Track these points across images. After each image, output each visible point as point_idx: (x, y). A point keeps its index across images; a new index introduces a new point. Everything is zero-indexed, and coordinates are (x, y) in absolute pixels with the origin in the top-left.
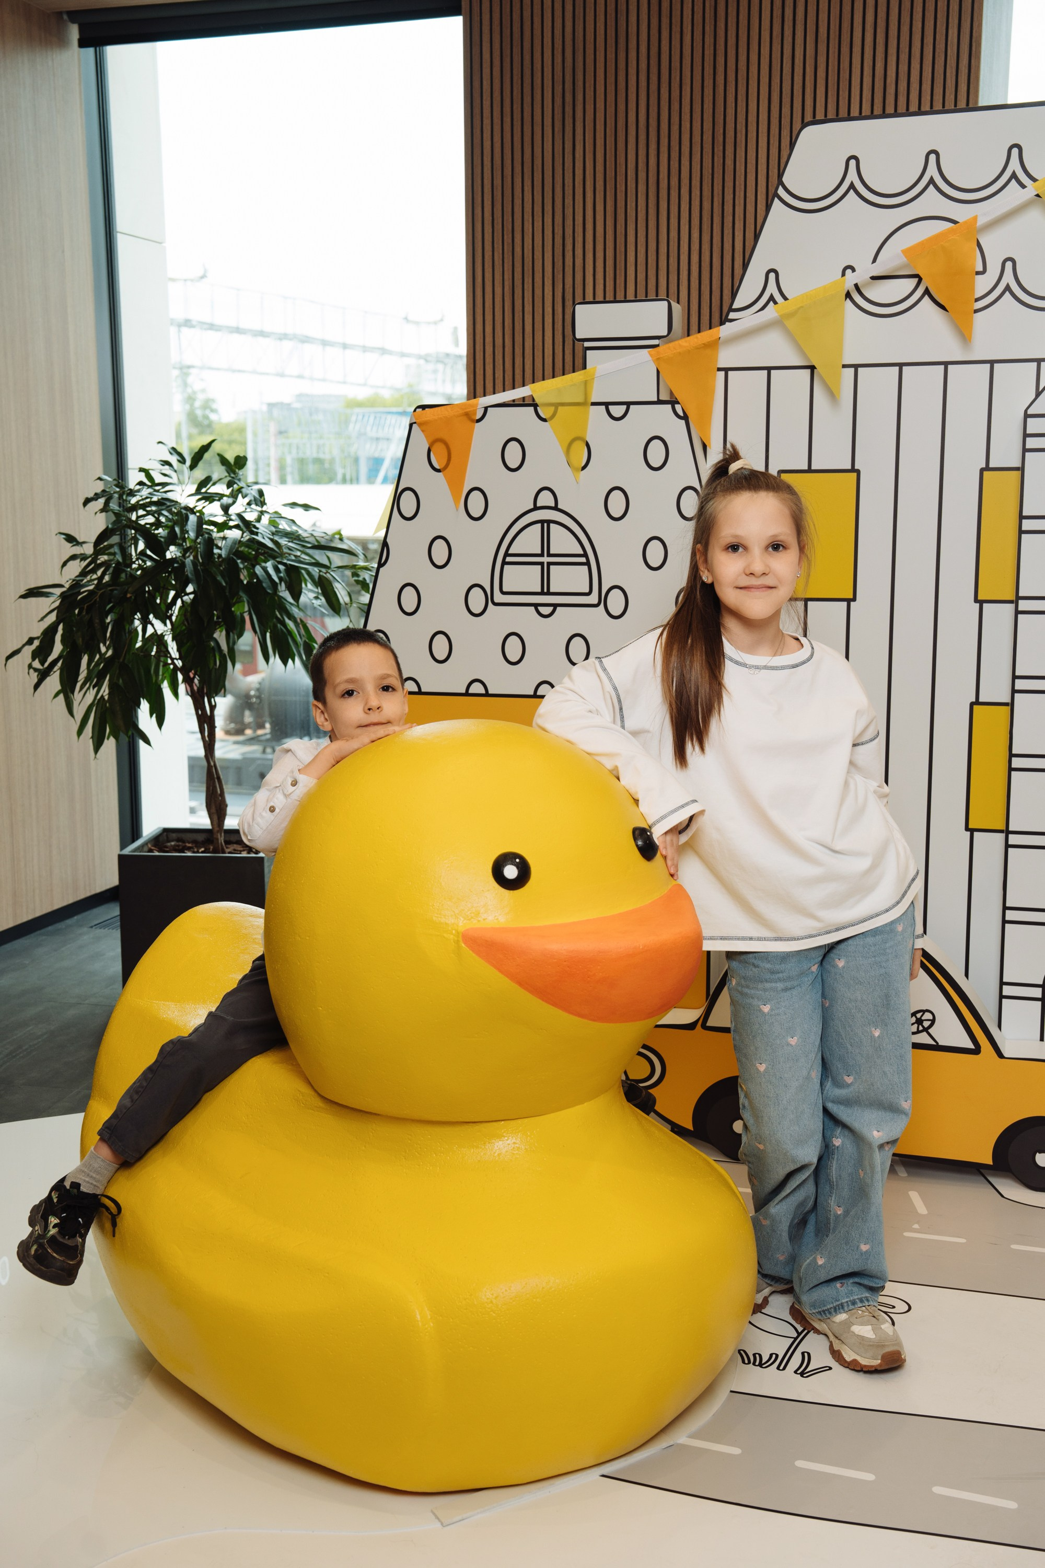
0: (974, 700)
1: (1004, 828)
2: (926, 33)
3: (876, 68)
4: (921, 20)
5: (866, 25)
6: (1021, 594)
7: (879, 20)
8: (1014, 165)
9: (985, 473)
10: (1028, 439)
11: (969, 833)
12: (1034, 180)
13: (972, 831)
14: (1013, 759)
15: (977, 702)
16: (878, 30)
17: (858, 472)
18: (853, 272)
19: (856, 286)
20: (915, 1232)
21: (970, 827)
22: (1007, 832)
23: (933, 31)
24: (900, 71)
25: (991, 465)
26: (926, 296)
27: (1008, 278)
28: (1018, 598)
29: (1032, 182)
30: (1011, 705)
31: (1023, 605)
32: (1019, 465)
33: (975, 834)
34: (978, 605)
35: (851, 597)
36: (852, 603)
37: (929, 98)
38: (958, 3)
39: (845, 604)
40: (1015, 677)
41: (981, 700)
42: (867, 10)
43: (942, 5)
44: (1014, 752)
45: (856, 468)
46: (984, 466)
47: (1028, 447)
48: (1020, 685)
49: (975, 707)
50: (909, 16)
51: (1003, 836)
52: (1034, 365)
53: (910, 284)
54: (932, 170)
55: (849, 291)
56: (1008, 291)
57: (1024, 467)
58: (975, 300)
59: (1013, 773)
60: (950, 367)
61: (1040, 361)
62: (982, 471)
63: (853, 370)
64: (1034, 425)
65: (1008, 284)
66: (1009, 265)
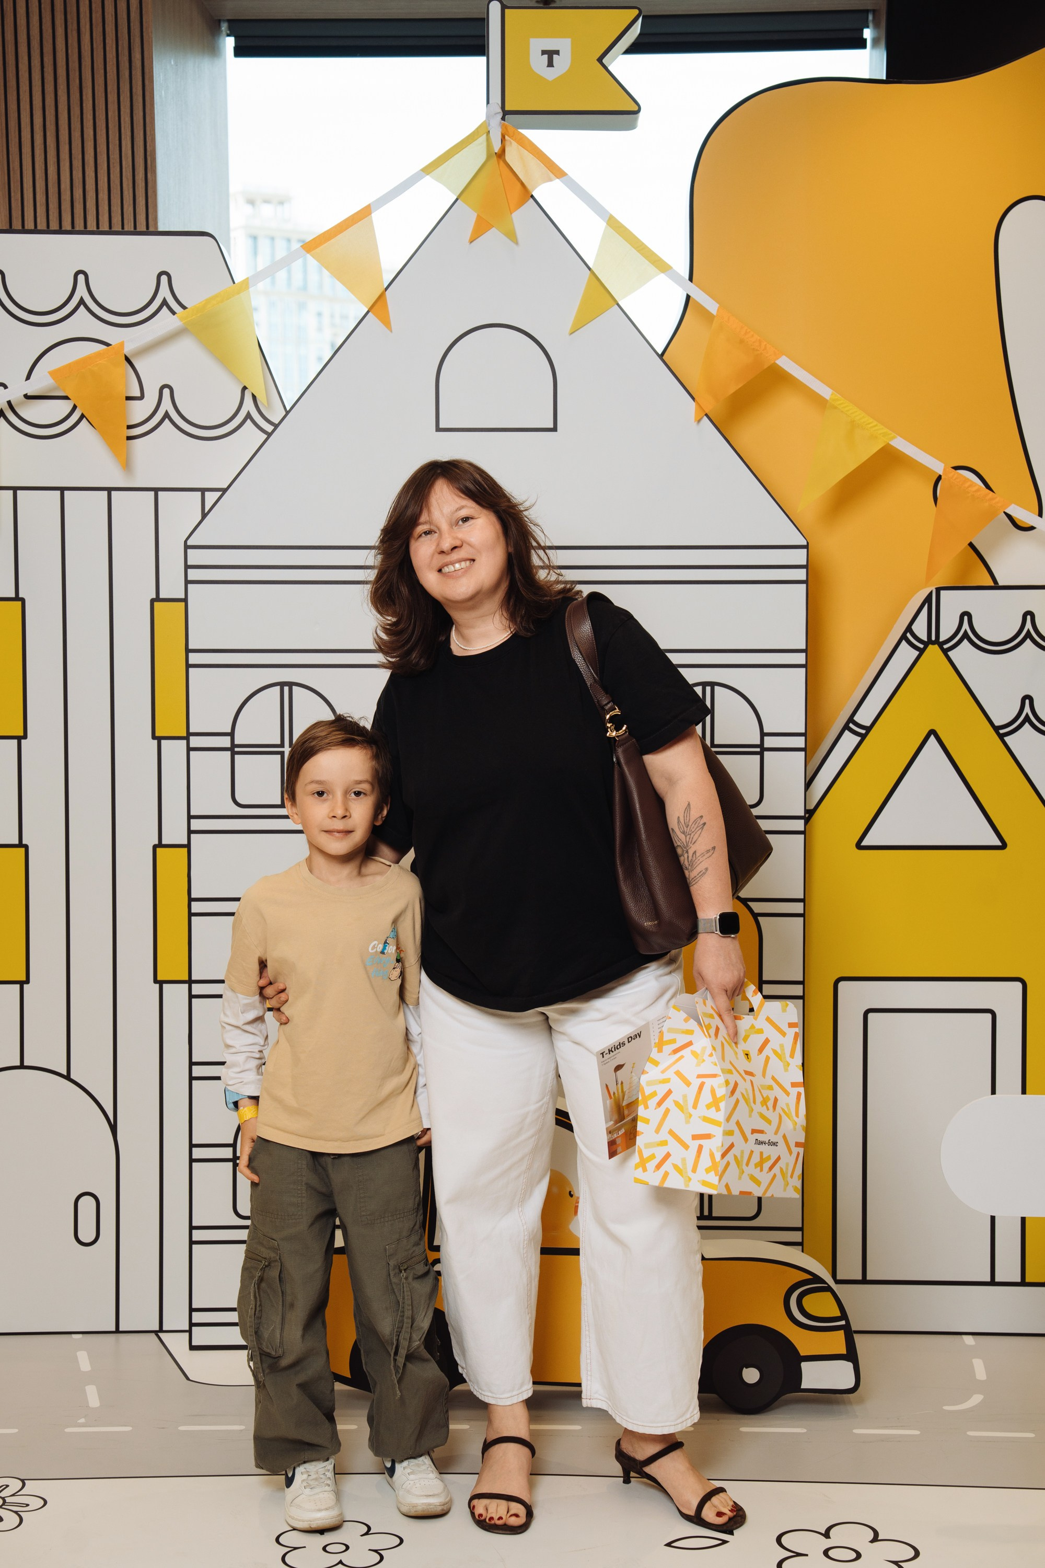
0: (157, 843)
1: (187, 978)
2: (98, 141)
3: (49, 172)
4: (92, 128)
5: (35, 127)
6: (191, 731)
7: (48, 123)
8: (164, 292)
9: (156, 604)
10: (189, 571)
11: (158, 985)
12: (184, 307)
13: (161, 983)
14: (193, 903)
15: (160, 845)
16: (48, 134)
17: (22, 601)
18: (5, 389)
19: (8, 402)
20: (80, 1426)
21: (159, 978)
22: (190, 982)
23: (105, 141)
25: (161, 596)
26: (84, 419)
27: (166, 405)
28: (189, 734)
29: (183, 310)
30: (188, 846)
31: (195, 742)
32: (183, 597)
33: (165, 986)
34: (156, 741)
35: (22, 734)
36: (23, 741)
37: (107, 208)
38: (129, 115)
39: (16, 741)
40: (190, 817)
41: (164, 842)
42: (34, 112)
44: (193, 896)
45: (20, 596)
46: (155, 597)
47: (189, 578)
48: (196, 824)
49: (158, 850)
50: (79, 123)
51: (186, 986)
52: (199, 493)
53: (65, 406)
54: (81, 291)
55: (3, 409)
56: (167, 419)
57: (187, 599)
58: (129, 427)
59: (193, 918)
60: (113, 493)
61: (203, 491)
62: (152, 601)
63: (11, 492)
64: (195, 557)
65: (167, 412)
66: (166, 392)
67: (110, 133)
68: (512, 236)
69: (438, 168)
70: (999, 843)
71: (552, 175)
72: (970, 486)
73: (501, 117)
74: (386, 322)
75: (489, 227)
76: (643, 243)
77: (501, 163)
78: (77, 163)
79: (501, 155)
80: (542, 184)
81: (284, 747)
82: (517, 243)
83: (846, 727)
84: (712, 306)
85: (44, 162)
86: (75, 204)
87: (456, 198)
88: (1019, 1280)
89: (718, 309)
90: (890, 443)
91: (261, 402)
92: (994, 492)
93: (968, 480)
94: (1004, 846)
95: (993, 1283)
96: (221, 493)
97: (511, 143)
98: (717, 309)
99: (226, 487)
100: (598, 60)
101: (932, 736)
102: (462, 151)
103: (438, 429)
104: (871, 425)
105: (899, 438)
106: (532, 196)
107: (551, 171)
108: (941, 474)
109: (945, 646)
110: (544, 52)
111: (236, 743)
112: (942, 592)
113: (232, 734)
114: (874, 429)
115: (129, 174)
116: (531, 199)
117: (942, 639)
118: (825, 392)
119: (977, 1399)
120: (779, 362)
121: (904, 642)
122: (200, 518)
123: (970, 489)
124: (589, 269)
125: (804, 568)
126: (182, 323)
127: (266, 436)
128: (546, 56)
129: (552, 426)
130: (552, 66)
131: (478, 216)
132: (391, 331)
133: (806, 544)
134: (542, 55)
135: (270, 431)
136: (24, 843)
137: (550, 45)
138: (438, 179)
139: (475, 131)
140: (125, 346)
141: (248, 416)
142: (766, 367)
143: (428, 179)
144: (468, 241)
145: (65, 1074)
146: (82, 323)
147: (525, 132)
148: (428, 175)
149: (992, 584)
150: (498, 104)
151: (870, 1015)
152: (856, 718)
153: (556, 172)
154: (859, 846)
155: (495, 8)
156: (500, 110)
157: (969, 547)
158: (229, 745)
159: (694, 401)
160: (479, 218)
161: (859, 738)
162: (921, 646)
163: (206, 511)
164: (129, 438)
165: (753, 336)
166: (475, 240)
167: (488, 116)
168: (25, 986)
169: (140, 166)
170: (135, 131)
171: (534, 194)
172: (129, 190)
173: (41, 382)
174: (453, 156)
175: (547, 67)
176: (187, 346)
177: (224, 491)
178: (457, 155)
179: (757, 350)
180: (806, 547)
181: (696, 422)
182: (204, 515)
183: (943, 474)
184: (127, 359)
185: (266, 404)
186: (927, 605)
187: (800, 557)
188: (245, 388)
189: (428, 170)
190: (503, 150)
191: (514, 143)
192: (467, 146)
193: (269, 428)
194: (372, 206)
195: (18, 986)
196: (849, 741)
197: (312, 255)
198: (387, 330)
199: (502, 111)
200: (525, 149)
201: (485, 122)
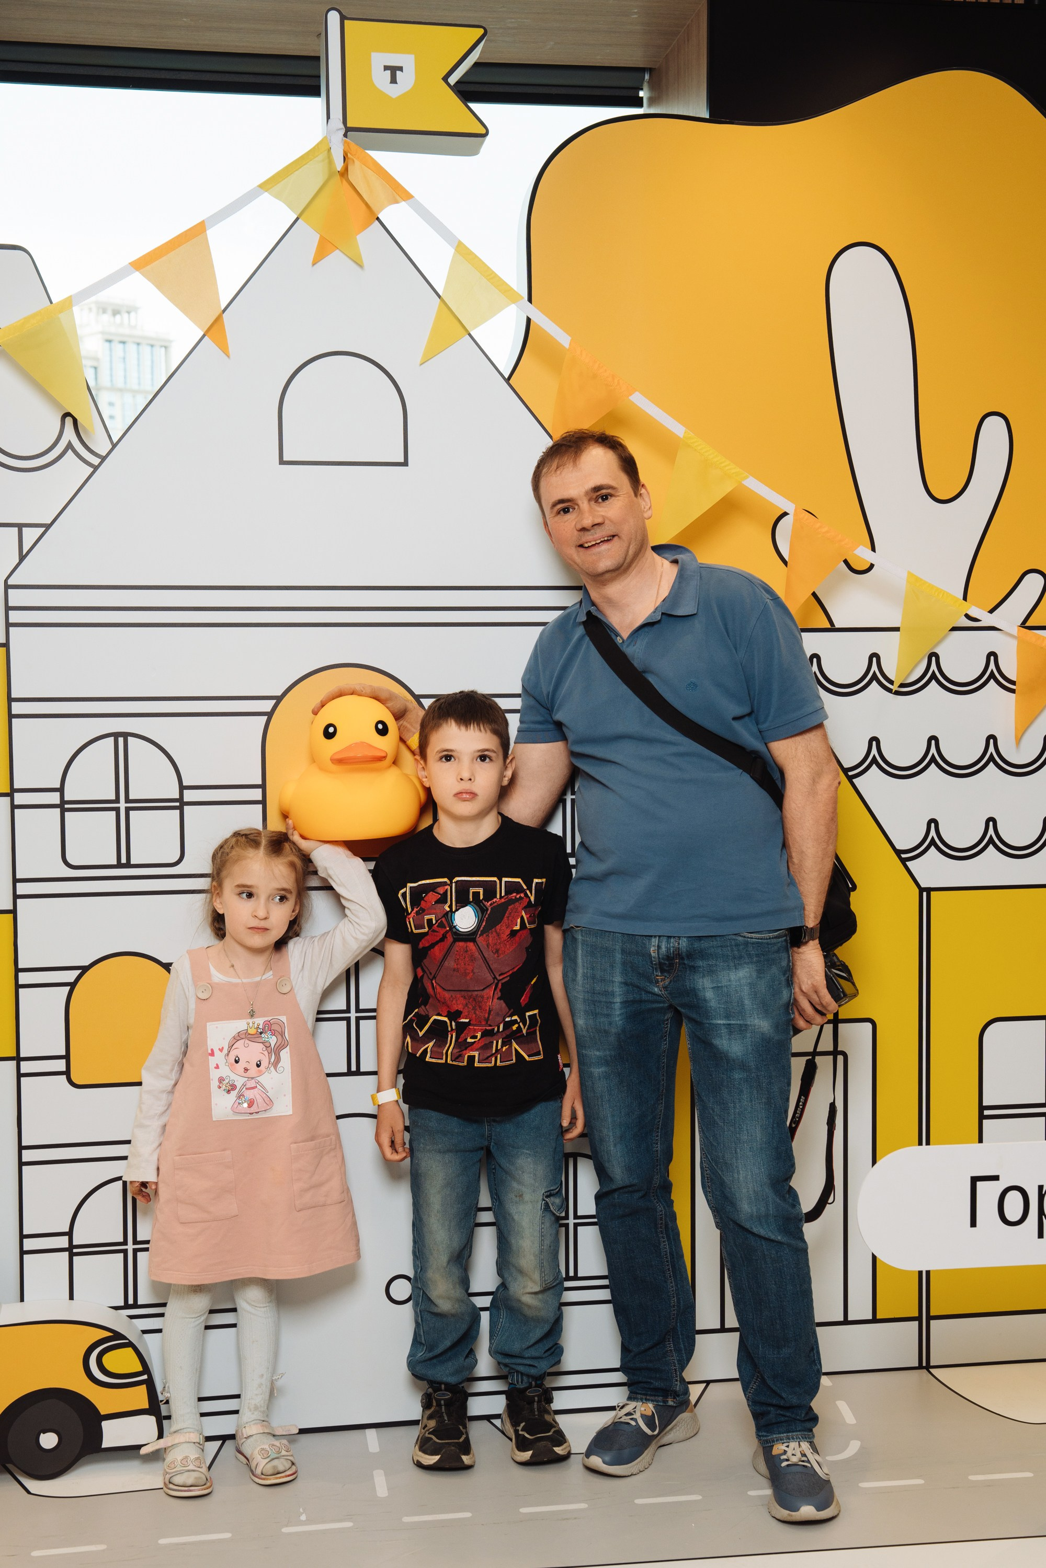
1: (15, 1055)
6: (16, 787)
10: (10, 612)
14: (20, 974)
22: (18, 1059)
28: (13, 790)
30: (14, 912)
31: (19, 799)
32: (4, 641)
40: (15, 881)
44: (20, 967)
47: (11, 621)
48: (22, 889)
51: (14, 1063)
52: (15, 530)
57: (9, 643)
59: (21, 990)
61: (20, 526)
64: (16, 597)
68: (358, 261)
69: (278, 183)
71: (399, 198)
73: (343, 134)
74: (225, 349)
75: (333, 249)
77: (344, 182)
79: (344, 173)
80: (388, 206)
81: (119, 803)
82: (361, 266)
84: (564, 339)
87: (296, 217)
88: (869, 1316)
89: (570, 342)
90: (742, 483)
91: (84, 429)
94: (853, 885)
95: (846, 1322)
96: (43, 529)
97: (354, 161)
98: (568, 341)
99: (49, 523)
100: (443, 79)
102: (302, 168)
103: (282, 462)
104: (723, 465)
105: (751, 477)
106: (378, 219)
107: (396, 193)
108: (789, 513)
110: (386, 68)
111: (66, 799)
113: (61, 790)
114: (727, 468)
116: (377, 221)
118: (678, 429)
119: (853, 1446)
120: (631, 398)
122: (18, 559)
123: (820, 529)
124: (439, 296)
127: (92, 469)
128: (389, 72)
129: (402, 461)
130: (397, 83)
131: (321, 237)
132: (228, 357)
134: (384, 70)
135: (97, 465)
137: (394, 61)
138: (278, 196)
139: (314, 148)
141: (70, 446)
142: (618, 402)
143: (266, 196)
144: (312, 261)
147: (367, 151)
148: (266, 191)
149: (828, 626)
150: (339, 119)
153: (400, 193)
155: (333, 17)
156: (342, 126)
158: (58, 802)
160: (322, 239)
163: (26, 549)
165: (606, 371)
166: (318, 261)
167: (329, 133)
171: (379, 216)
174: (293, 172)
175: (391, 83)
177: (47, 526)
178: (297, 172)
179: (612, 386)
182: (24, 554)
183: (792, 513)
185: (92, 436)
188: (65, 415)
189: (266, 186)
190: (346, 170)
191: (357, 162)
192: (308, 162)
193: (96, 461)
194: (207, 224)
197: (140, 273)
198: (224, 355)
199: (344, 127)
200: (369, 169)
201: (325, 137)
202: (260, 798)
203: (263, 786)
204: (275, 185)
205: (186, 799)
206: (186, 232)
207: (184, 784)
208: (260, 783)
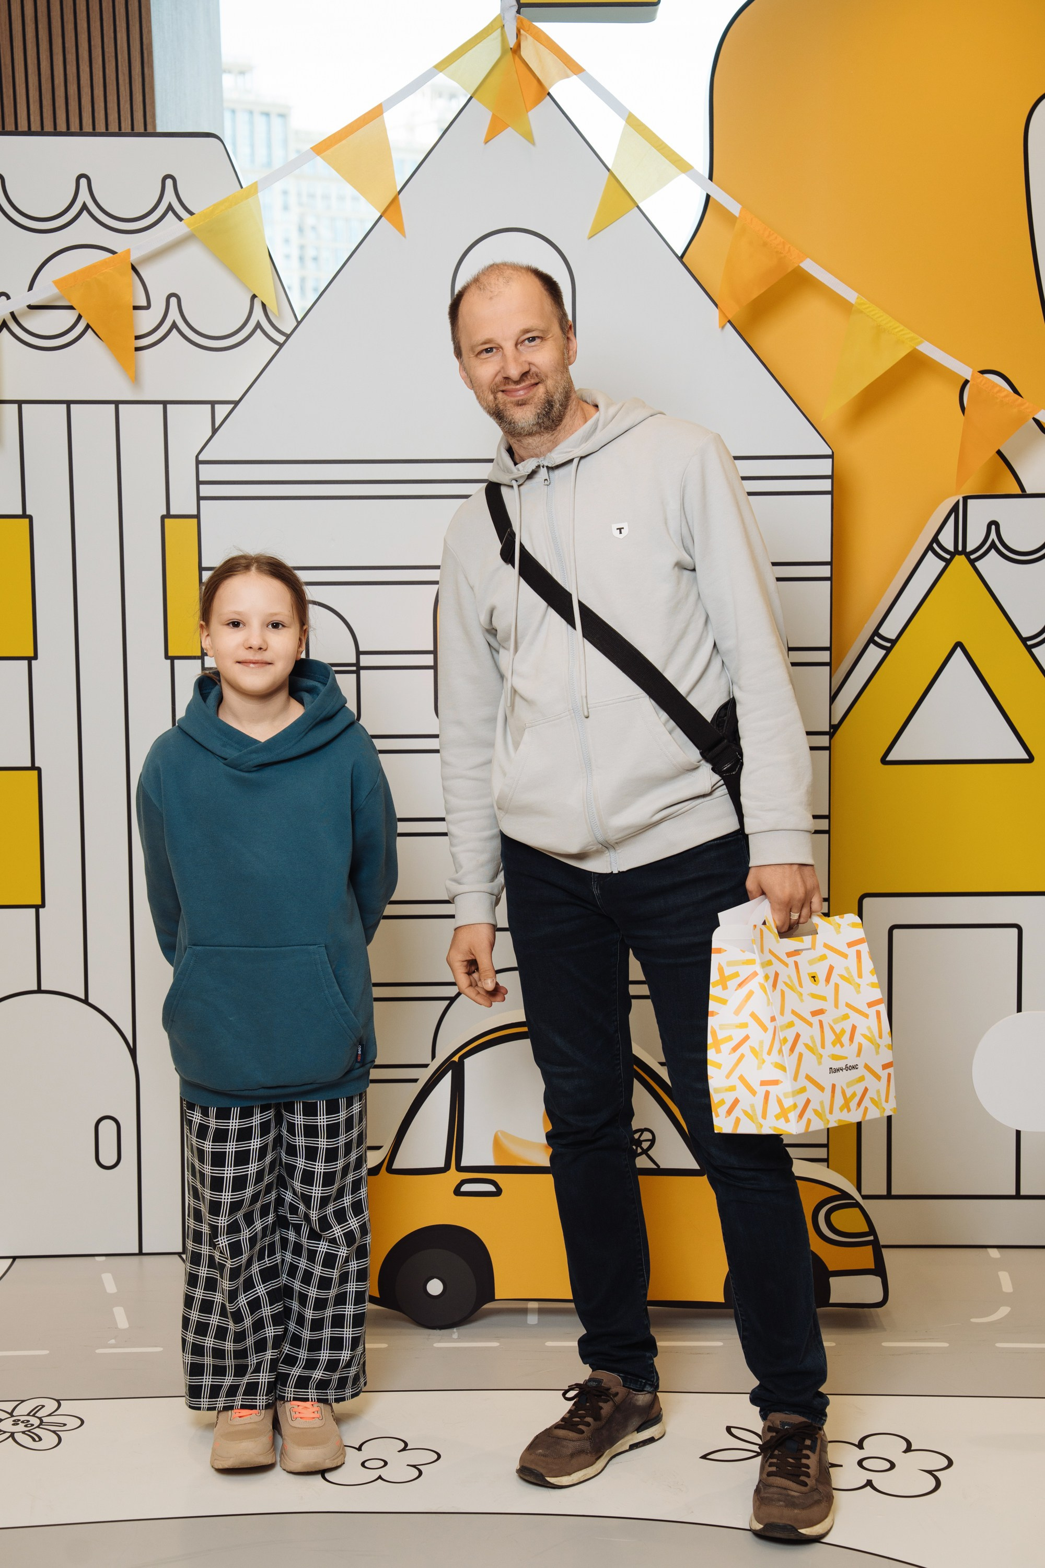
2: (93, 34)
3: (41, 67)
4: (86, 20)
5: (26, 18)
7: (39, 14)
8: (170, 196)
9: (167, 520)
10: (201, 487)
12: (191, 213)
16: (40, 26)
17: (30, 518)
18: (8, 299)
19: (12, 314)
20: (110, 1347)
24: (68, 72)
25: (172, 513)
26: (90, 329)
27: (174, 315)
29: (190, 216)
32: (195, 513)
34: (169, 661)
35: (32, 655)
36: (33, 662)
38: (124, 6)
39: (26, 662)
43: (107, 4)
45: (28, 513)
46: (165, 513)
47: (202, 494)
52: (209, 406)
53: (70, 316)
54: (84, 196)
55: (6, 319)
56: (174, 329)
57: (200, 515)
58: (137, 338)
60: (121, 406)
61: (213, 403)
62: (163, 518)
63: (16, 406)
64: (207, 472)
65: (174, 323)
66: (173, 301)
67: (105, 24)
68: (529, 137)
69: (451, 64)
70: (1026, 757)
71: (569, 72)
72: (997, 392)
73: (516, 10)
74: (400, 229)
75: (506, 126)
76: (663, 143)
77: (517, 59)
78: (71, 57)
79: (516, 50)
80: (559, 81)
82: (533, 144)
83: (871, 641)
84: (734, 208)
85: (36, 56)
86: (69, 101)
87: (470, 96)
89: (741, 210)
90: (917, 348)
91: (270, 309)
92: (1022, 397)
93: (997, 385)
94: (1031, 759)
95: (1018, 1196)
96: (233, 405)
97: (526, 37)
98: (739, 210)
99: (237, 399)
101: (959, 650)
102: (474, 48)
104: (897, 330)
105: (926, 342)
106: (549, 94)
107: (568, 67)
108: (969, 379)
109: (972, 557)
112: (970, 502)
114: (900, 333)
115: (125, 69)
116: (548, 97)
117: (968, 550)
118: (851, 295)
119: (1004, 1311)
120: (802, 265)
121: (930, 552)
122: (210, 434)
123: (998, 394)
124: (608, 170)
125: (828, 478)
126: (189, 229)
127: (277, 347)
131: (493, 115)
132: (405, 236)
133: (831, 453)
135: (281, 341)
136: (37, 765)
138: (451, 77)
139: (489, 24)
140: (131, 253)
141: (258, 326)
142: (790, 270)
143: (441, 76)
144: (483, 140)
145: (83, 997)
146: (86, 229)
147: (542, 26)
148: (441, 72)
149: (1019, 492)
151: (895, 932)
152: (881, 631)
153: (573, 68)
154: (884, 761)
156: (515, 3)
157: (997, 454)
159: (717, 308)
160: (495, 119)
161: (884, 652)
162: (948, 557)
163: (217, 426)
164: (137, 349)
165: (776, 238)
166: (490, 140)
167: (503, 10)
168: (41, 910)
169: (136, 60)
170: (131, 23)
171: (551, 91)
172: (125, 86)
173: (44, 291)
174: (467, 52)
176: (194, 253)
177: (236, 403)
178: (470, 51)
179: (782, 253)
180: (831, 456)
181: (721, 328)
182: (215, 431)
183: (971, 379)
184: (134, 268)
185: (278, 315)
186: (954, 513)
187: (825, 467)
188: (254, 296)
189: (442, 66)
190: (518, 45)
191: (530, 38)
192: (482, 41)
193: (281, 339)
194: (383, 105)
195: (33, 910)
196: (874, 654)
197: (322, 158)
198: (400, 235)
199: (517, 4)
200: (540, 43)
201: (499, 15)
202: (432, 663)
203: (435, 652)
204: (450, 65)
205: (362, 664)
206: (364, 115)
207: (361, 649)
208: (432, 649)
